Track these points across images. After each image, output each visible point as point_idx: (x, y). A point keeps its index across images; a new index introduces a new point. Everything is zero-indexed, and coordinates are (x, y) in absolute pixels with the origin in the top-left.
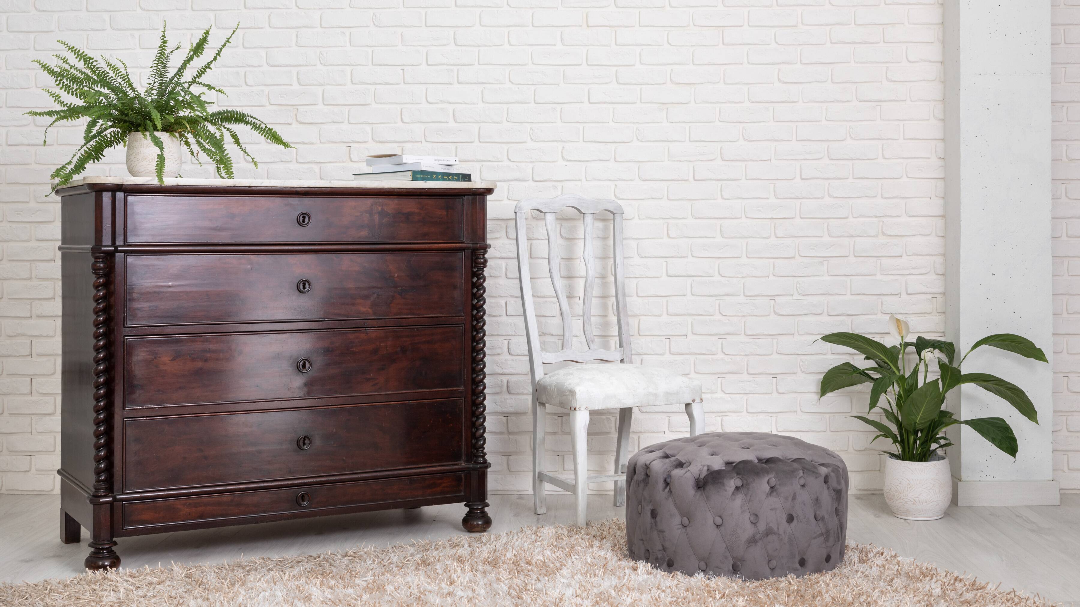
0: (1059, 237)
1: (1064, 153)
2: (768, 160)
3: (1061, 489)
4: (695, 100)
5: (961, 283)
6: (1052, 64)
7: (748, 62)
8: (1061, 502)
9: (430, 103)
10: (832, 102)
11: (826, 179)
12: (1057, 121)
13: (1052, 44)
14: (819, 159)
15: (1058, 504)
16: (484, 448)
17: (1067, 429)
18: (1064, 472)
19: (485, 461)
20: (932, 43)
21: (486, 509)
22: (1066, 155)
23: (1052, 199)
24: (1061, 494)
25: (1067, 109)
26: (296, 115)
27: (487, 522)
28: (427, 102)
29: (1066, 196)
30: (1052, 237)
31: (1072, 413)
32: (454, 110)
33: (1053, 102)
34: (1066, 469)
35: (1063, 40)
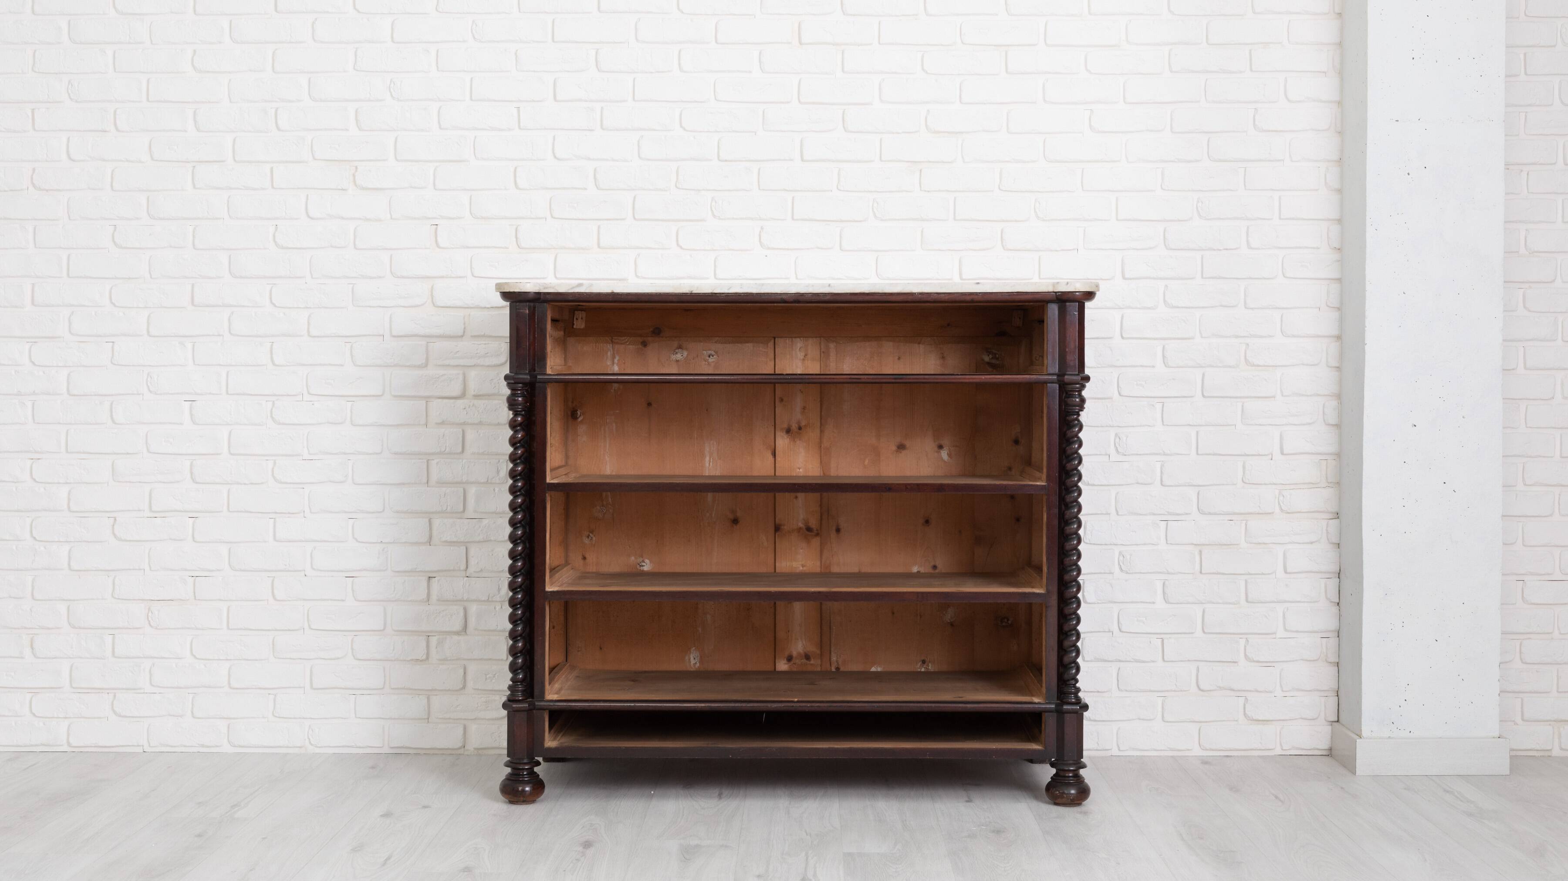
0: (1513, 369)
1: (1523, 242)
2: (1074, 249)
3: (1512, 750)
4: (963, 157)
5: (1365, 438)
6: (1507, 106)
7: (1045, 100)
8: (1511, 770)
9: (558, 159)
10: (1172, 161)
11: (1161, 279)
12: (1512, 193)
13: (1507, 76)
14: (1151, 248)
15: (1508, 773)
16: (1077, 681)
17: (1521, 659)
18: (1516, 724)
19: (1078, 701)
20: (1325, 73)
21: (1082, 772)
22: (1525, 244)
23: (1504, 311)
24: (1511, 757)
25: (1528, 174)
26: (354, 176)
27: (1084, 792)
28: (555, 157)
29: (1525, 307)
30: (1504, 370)
31: (1529, 636)
32: (595, 170)
33: (1507, 166)
34: (1518, 719)
35: (1523, 70)
